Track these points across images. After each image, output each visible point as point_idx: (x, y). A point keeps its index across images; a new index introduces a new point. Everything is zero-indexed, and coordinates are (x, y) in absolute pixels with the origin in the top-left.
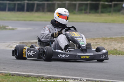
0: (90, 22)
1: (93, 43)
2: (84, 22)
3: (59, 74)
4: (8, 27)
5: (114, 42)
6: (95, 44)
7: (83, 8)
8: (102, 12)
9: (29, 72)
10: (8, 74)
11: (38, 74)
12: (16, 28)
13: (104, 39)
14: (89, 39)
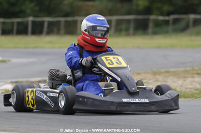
5: (171, 77)
7: (124, 26)
8: (154, 33)
13: (155, 73)
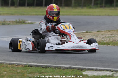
0: (106, 15)
1: (109, 35)
2: (100, 15)
3: (76, 65)
4: (27, 21)
6: (110, 36)
9: (47, 63)
10: (27, 66)
11: (56, 64)
12: (35, 22)
14: (104, 31)
